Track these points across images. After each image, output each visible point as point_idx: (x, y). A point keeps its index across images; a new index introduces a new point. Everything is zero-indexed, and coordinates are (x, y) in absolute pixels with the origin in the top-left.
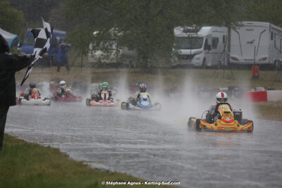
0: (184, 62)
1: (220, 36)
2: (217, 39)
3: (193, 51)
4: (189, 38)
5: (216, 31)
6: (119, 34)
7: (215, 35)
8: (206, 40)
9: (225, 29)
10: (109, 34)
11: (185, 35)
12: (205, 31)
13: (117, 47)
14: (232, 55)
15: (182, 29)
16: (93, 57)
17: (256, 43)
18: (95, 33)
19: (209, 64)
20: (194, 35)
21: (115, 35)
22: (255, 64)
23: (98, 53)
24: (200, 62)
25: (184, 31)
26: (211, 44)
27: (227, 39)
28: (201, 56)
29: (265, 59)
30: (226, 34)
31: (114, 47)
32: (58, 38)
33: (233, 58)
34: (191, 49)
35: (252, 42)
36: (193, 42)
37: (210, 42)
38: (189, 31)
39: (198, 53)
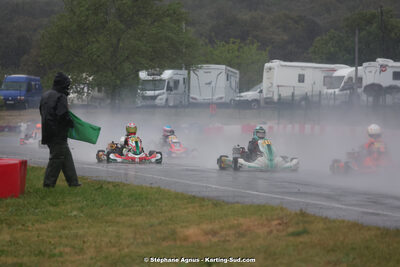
0: (149, 102)
1: (181, 79)
2: (178, 81)
3: (157, 92)
4: (153, 80)
5: (177, 74)
7: (176, 78)
8: (168, 83)
9: (184, 72)
11: (150, 78)
12: (167, 74)
14: (191, 95)
15: (146, 73)
17: (213, 84)
19: (171, 104)
20: (158, 78)
22: (212, 103)
24: (163, 102)
25: (149, 75)
26: (172, 86)
27: (187, 81)
28: (164, 97)
29: (221, 98)
30: (186, 76)
33: (193, 98)
34: (154, 90)
35: (210, 83)
36: (156, 84)
37: (172, 84)
38: (154, 74)
39: (161, 94)
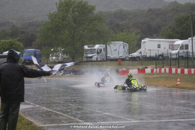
0: (89, 60)
1: (102, 48)
2: (101, 50)
5: (101, 46)
6: (62, 50)
7: (100, 48)
8: (97, 50)
9: (104, 45)
10: (58, 50)
11: (89, 48)
13: (62, 55)
14: (108, 55)
15: (87, 46)
16: (52, 59)
17: (117, 50)
18: (52, 50)
19: (99, 60)
20: (93, 48)
22: (119, 59)
23: (54, 58)
24: (96, 59)
26: (99, 52)
27: (106, 49)
28: (96, 57)
29: (121, 56)
30: (105, 47)
31: (60, 55)
32: (37, 53)
33: (109, 57)
34: (92, 54)
36: (92, 51)
38: (91, 47)
39: (94, 56)
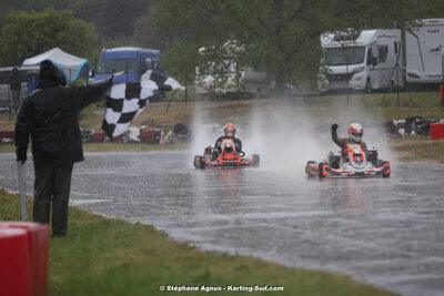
0: (338, 85)
1: (389, 43)
2: (386, 47)
3: (351, 68)
4: (343, 48)
5: (384, 35)
6: (239, 49)
7: (383, 42)
8: (370, 49)
9: (397, 32)
10: (224, 51)
11: (338, 45)
12: (367, 37)
13: (237, 68)
14: (409, 70)
15: (332, 36)
16: (201, 85)
18: (202, 50)
19: (376, 86)
20: (351, 44)
21: (233, 51)
23: (209, 79)
24: (363, 83)
25: (336, 39)
26: (376, 56)
27: (400, 47)
28: (364, 74)
30: (399, 39)
31: (232, 69)
32: (148, 60)
33: (410, 75)
34: (347, 64)
35: (437, 50)
36: (350, 54)
37: (375, 54)
38: (342, 38)
39: (358, 71)
